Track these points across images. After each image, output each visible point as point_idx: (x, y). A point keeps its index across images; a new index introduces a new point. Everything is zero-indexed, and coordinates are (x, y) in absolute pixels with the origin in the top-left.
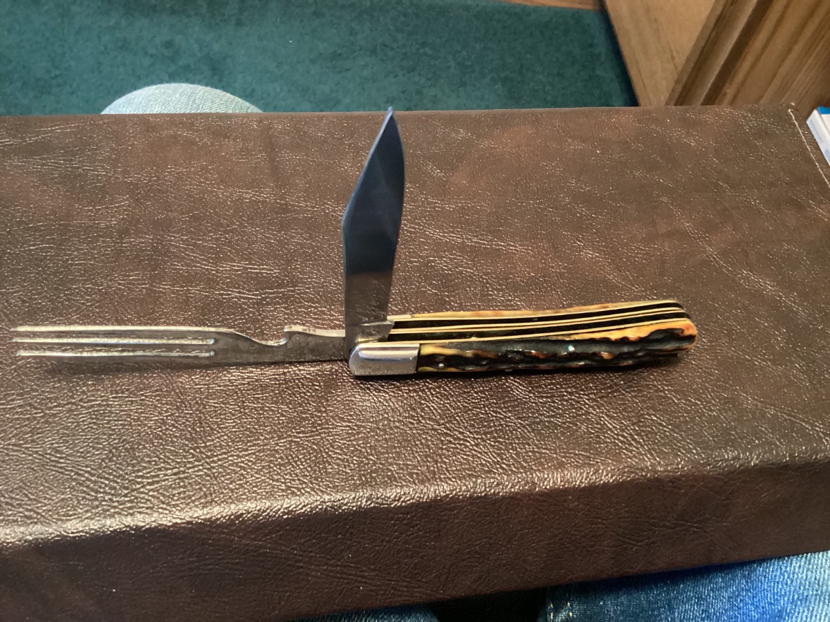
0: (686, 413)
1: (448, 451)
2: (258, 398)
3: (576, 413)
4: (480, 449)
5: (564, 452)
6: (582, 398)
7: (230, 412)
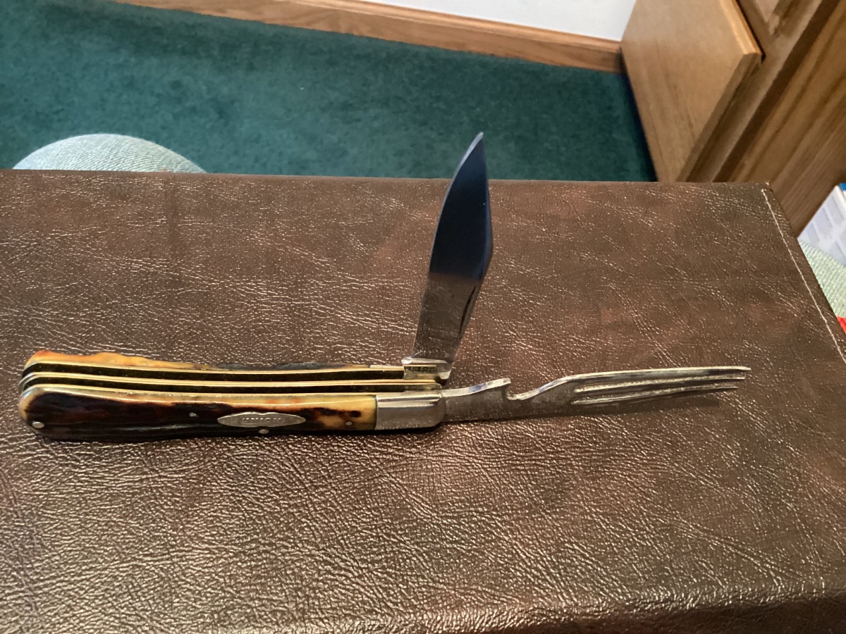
0: (615, 542)
1: (325, 583)
2: (105, 510)
3: (484, 538)
4: (364, 581)
5: (465, 589)
6: (493, 519)
7: (69, 527)
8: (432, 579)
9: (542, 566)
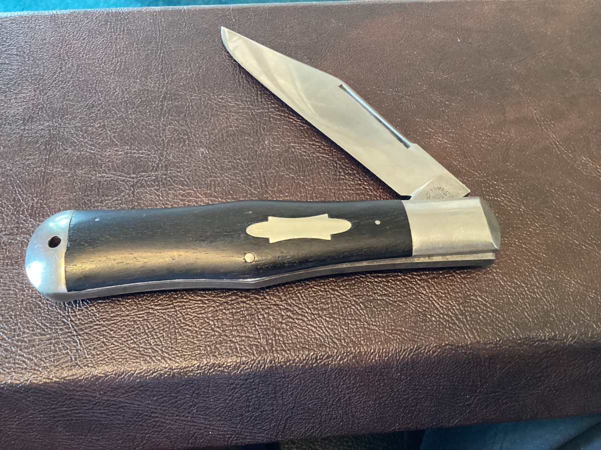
1: (287, 325)
3: (407, 292)
6: (415, 278)
8: (367, 322)
9: (452, 313)
